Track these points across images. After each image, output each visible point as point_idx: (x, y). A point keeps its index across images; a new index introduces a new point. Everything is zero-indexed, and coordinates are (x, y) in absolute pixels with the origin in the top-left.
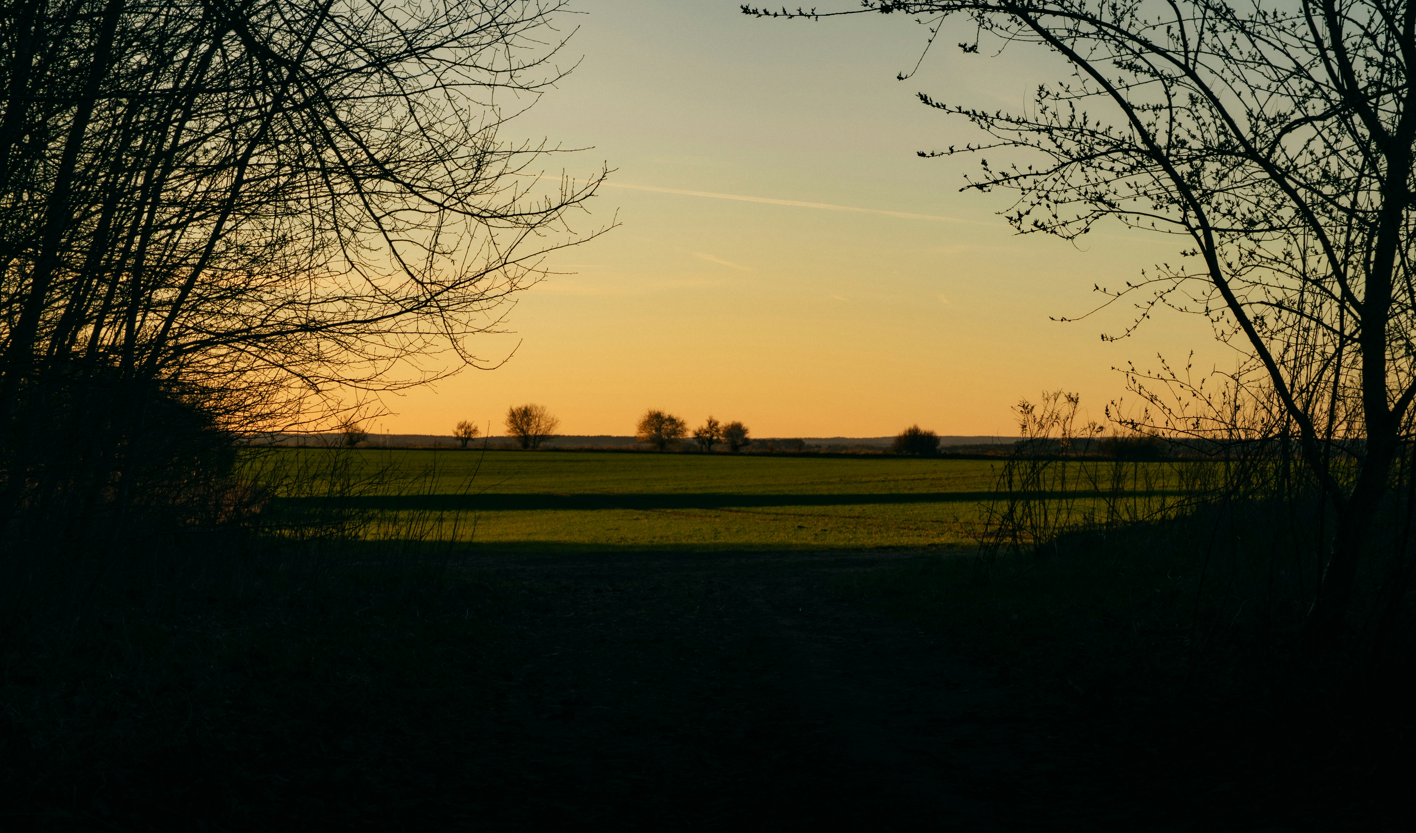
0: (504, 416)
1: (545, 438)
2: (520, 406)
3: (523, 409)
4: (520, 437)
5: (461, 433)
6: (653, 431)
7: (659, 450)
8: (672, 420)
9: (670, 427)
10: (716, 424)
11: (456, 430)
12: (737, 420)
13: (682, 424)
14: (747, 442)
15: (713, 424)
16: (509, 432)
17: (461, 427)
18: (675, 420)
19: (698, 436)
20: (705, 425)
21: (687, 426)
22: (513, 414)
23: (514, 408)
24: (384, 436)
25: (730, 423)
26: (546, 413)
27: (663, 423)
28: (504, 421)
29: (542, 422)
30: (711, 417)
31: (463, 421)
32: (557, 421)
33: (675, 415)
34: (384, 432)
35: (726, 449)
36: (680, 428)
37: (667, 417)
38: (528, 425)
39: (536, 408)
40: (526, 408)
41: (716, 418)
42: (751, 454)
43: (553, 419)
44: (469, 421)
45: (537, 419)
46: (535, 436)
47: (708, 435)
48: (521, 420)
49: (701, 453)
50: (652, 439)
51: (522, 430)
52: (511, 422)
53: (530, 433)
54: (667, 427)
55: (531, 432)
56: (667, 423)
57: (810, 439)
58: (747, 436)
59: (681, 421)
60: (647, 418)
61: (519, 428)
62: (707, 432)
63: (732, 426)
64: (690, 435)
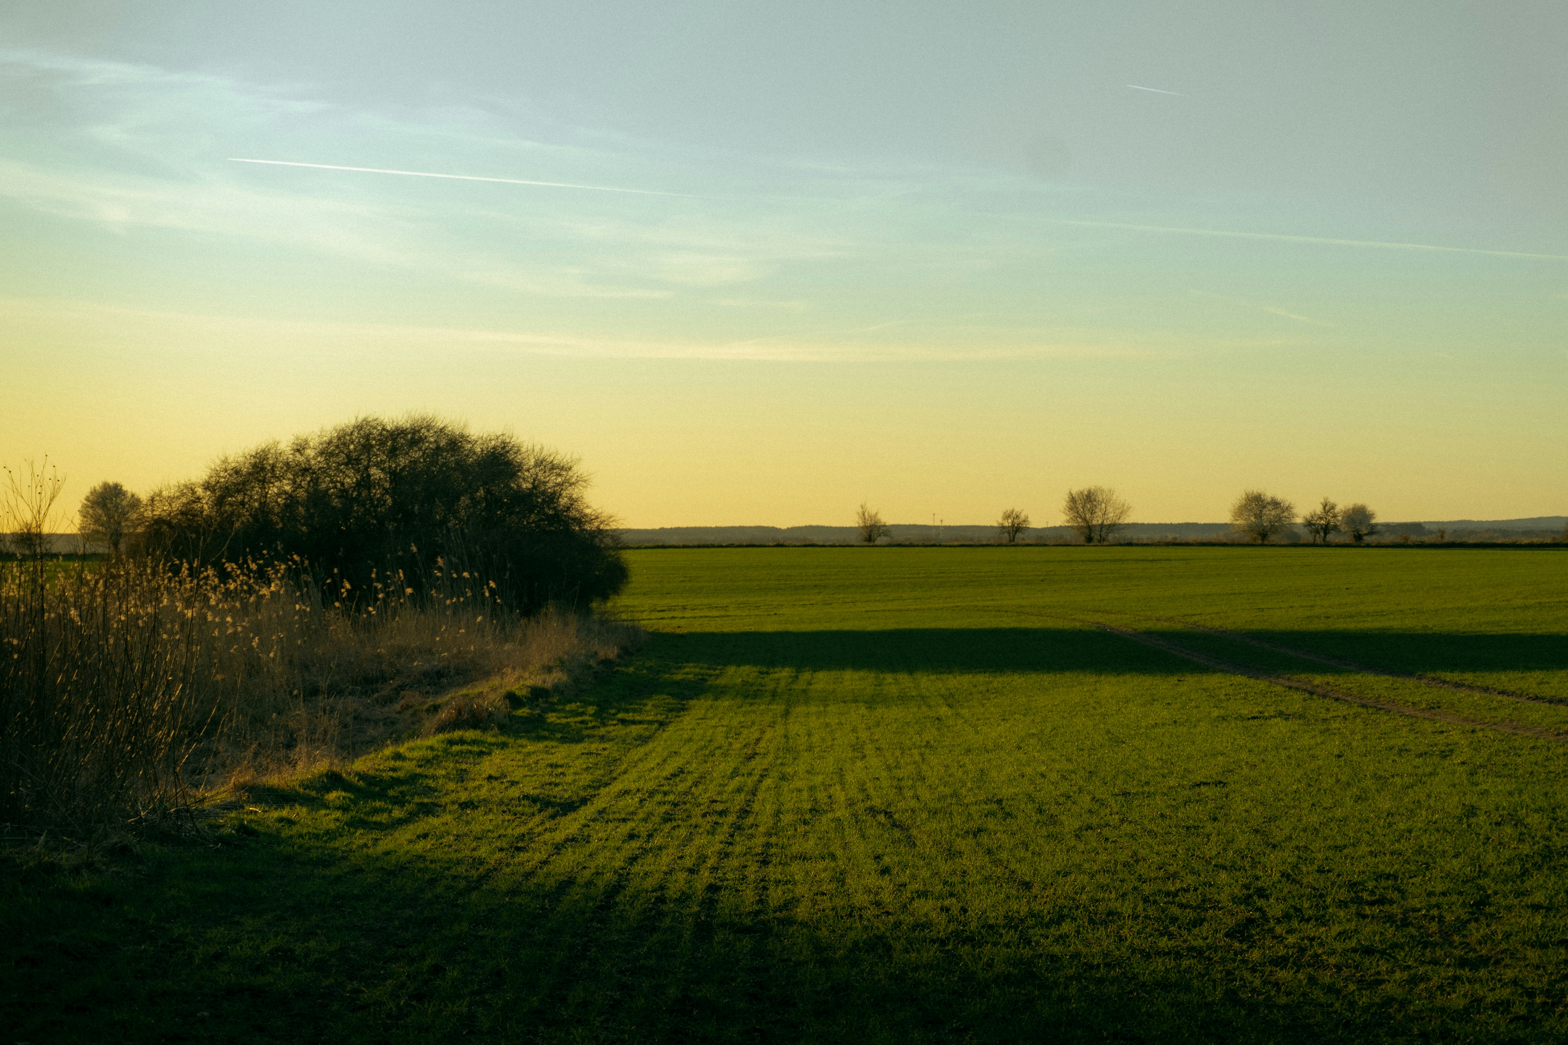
0: (1062, 503)
1: (1113, 527)
2: (1081, 489)
3: (1086, 492)
4: (1082, 527)
5: (1007, 523)
6: (1252, 518)
7: (1259, 542)
8: (1275, 504)
9: (1273, 513)
10: (1333, 507)
11: (1000, 521)
12: (1360, 502)
13: (1288, 508)
14: (1373, 530)
15: (1328, 508)
16: (1068, 521)
17: (1007, 516)
18: (1280, 504)
19: (1309, 524)
20: (1319, 510)
21: (1295, 511)
22: (1073, 500)
23: (1074, 492)
24: (937, 527)
25: (1351, 507)
26: (1114, 497)
27: (1264, 507)
28: (1062, 509)
29: (1110, 509)
30: (1326, 499)
31: (1009, 509)
32: (1129, 508)
33: (1279, 497)
34: (938, 523)
35: (1348, 539)
36: (1285, 514)
37: (1269, 500)
38: (1092, 513)
39: (1102, 491)
40: (1089, 492)
41: (1332, 500)
42: (1379, 546)
43: (1123, 505)
44: (1017, 509)
45: (1103, 505)
46: (1102, 526)
47: (1322, 522)
48: (1083, 508)
49: (1314, 545)
50: (1251, 529)
51: (1085, 519)
52: (1071, 509)
53: (1094, 522)
54: (1270, 513)
55: (1097, 521)
56: (1270, 507)
57: (1430, 522)
58: (1373, 521)
59: (1287, 504)
60: (1244, 502)
61: (1081, 517)
62: (1321, 518)
63: (1354, 509)
64: (1299, 520)
